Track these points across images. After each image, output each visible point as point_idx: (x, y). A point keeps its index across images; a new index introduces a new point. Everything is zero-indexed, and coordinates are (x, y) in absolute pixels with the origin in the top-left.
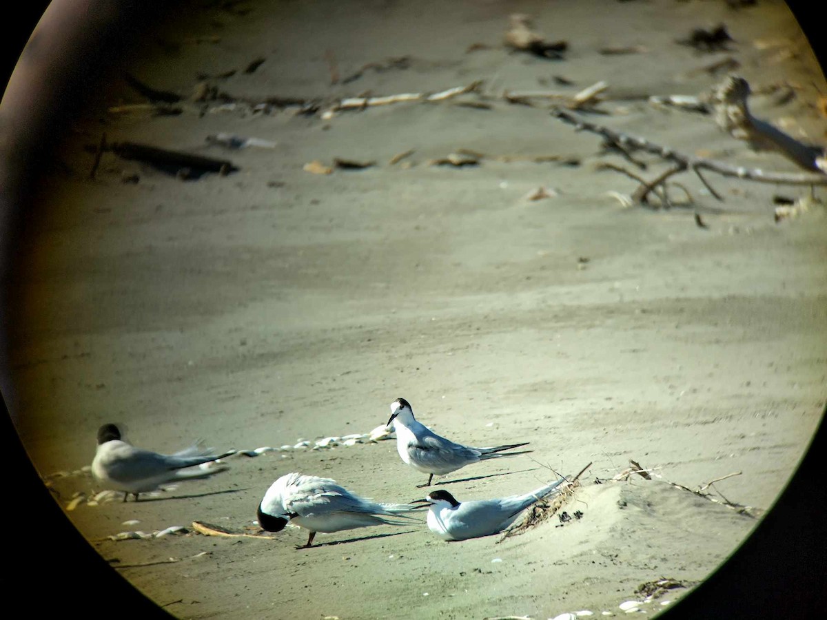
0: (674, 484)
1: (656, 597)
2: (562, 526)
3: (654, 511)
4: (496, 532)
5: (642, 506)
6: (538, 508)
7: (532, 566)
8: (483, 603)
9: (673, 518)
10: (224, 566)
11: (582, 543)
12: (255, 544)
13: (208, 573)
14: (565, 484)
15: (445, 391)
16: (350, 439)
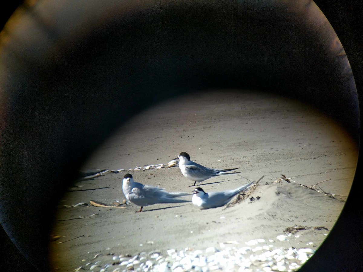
0: (301, 185)
1: (293, 234)
2: (251, 203)
3: (291, 196)
4: (222, 205)
5: (286, 194)
6: (240, 196)
7: (238, 220)
8: (216, 235)
9: (300, 199)
10: (104, 220)
11: (260, 210)
12: (117, 210)
13: (96, 223)
14: (253, 185)
15: (200, 146)
16: (159, 166)
